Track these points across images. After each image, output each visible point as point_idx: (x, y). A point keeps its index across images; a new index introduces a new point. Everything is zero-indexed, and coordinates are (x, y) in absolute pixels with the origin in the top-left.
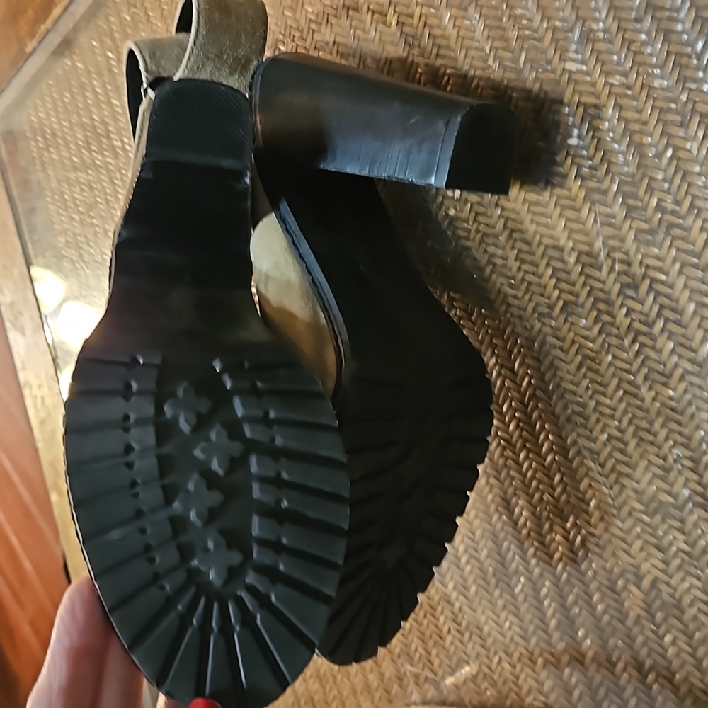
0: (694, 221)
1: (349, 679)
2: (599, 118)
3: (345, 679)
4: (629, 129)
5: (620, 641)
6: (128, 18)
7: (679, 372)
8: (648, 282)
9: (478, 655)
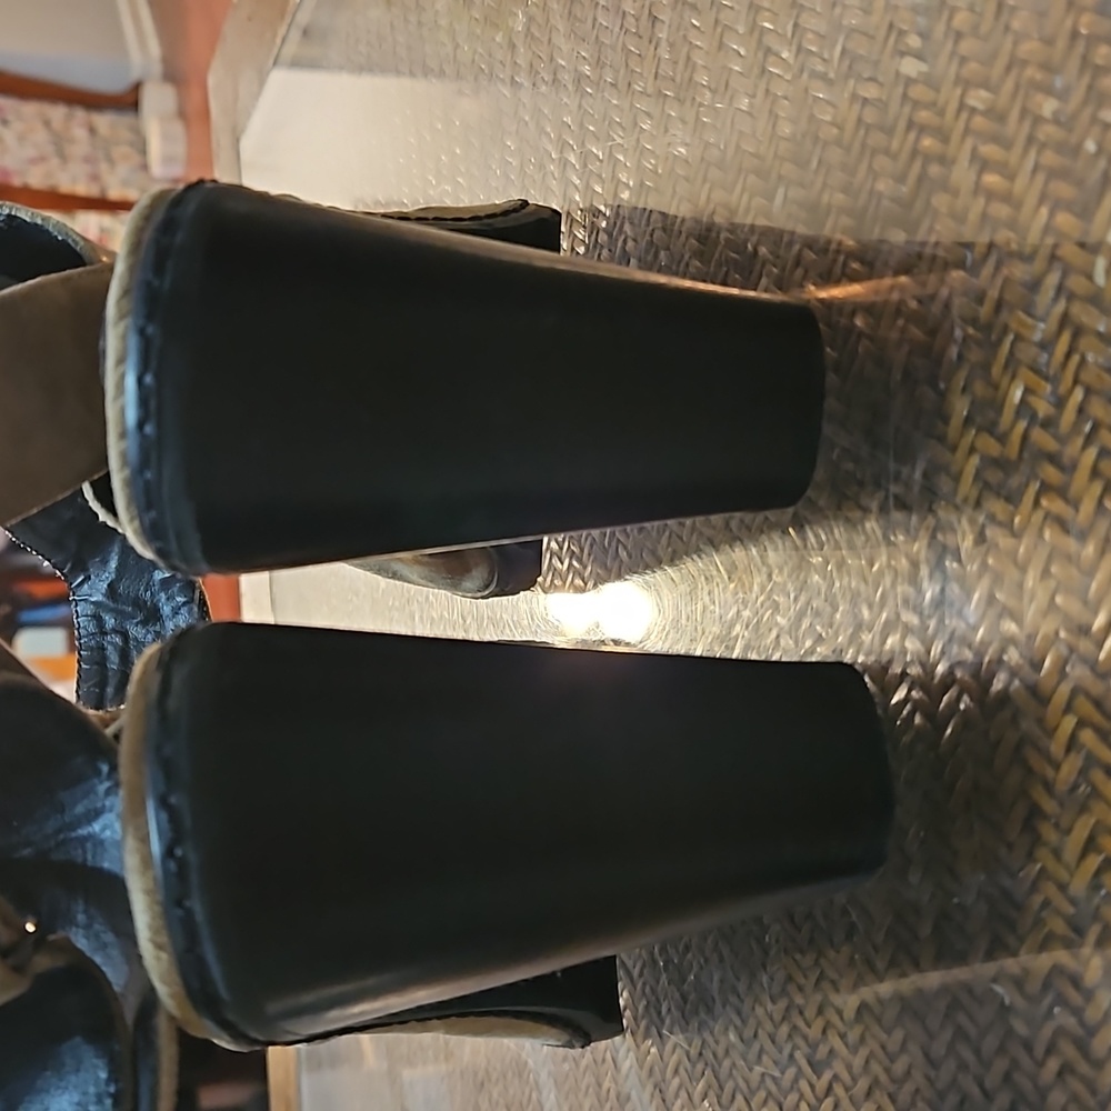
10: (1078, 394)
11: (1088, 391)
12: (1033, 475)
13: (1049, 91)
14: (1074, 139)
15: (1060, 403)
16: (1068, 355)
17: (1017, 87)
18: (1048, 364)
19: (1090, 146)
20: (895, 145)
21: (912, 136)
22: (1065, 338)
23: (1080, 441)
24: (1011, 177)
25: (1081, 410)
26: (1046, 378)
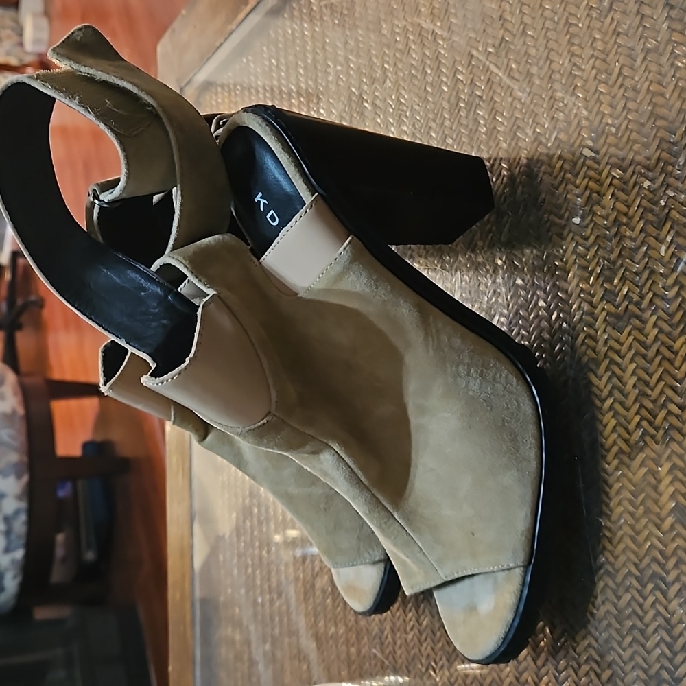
0: (651, 315)
1: (336, 646)
2: (598, 203)
3: (334, 647)
4: (618, 220)
5: (530, 677)
6: (290, 32)
7: (615, 449)
8: (607, 361)
9: (428, 656)
10: (650, 295)
11: (655, 294)
12: (628, 323)
13: (647, 178)
14: (656, 199)
15: (642, 297)
16: (647, 279)
17: (634, 173)
18: (638, 282)
19: (662, 203)
20: (578, 182)
21: (586, 180)
22: (646, 273)
23: (650, 313)
24: (629, 207)
25: (651, 301)
26: (637, 286)
